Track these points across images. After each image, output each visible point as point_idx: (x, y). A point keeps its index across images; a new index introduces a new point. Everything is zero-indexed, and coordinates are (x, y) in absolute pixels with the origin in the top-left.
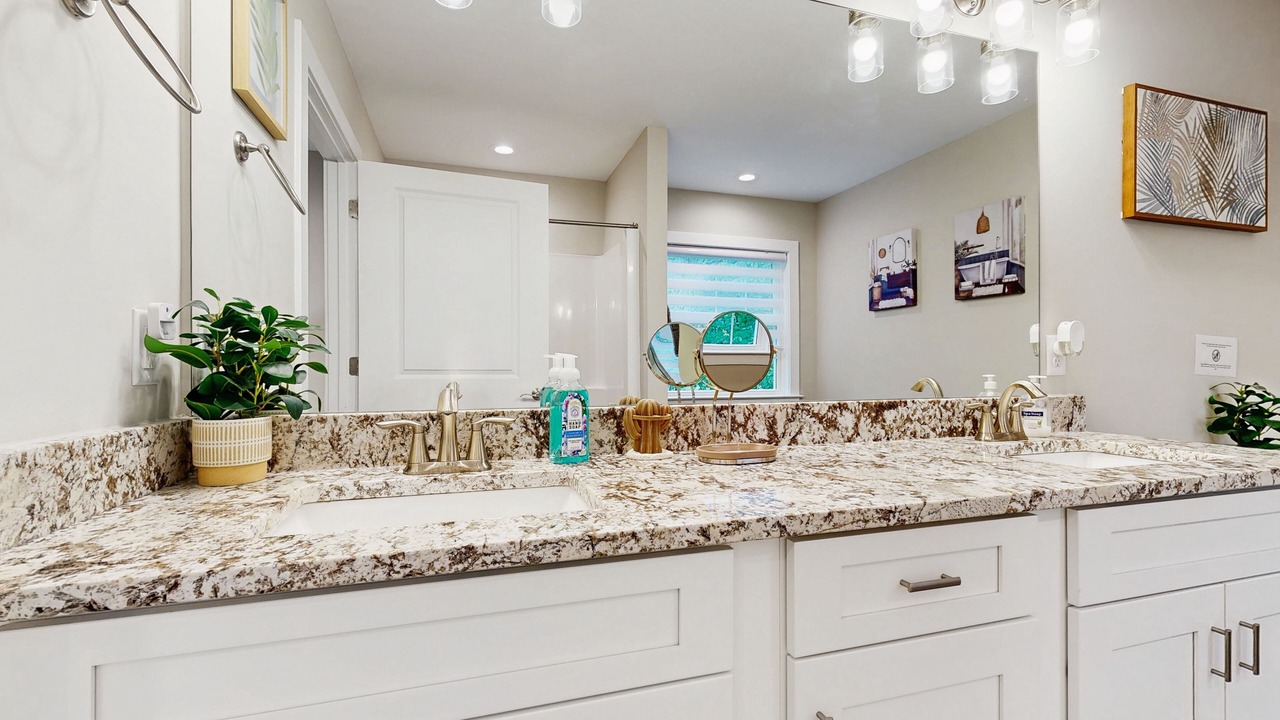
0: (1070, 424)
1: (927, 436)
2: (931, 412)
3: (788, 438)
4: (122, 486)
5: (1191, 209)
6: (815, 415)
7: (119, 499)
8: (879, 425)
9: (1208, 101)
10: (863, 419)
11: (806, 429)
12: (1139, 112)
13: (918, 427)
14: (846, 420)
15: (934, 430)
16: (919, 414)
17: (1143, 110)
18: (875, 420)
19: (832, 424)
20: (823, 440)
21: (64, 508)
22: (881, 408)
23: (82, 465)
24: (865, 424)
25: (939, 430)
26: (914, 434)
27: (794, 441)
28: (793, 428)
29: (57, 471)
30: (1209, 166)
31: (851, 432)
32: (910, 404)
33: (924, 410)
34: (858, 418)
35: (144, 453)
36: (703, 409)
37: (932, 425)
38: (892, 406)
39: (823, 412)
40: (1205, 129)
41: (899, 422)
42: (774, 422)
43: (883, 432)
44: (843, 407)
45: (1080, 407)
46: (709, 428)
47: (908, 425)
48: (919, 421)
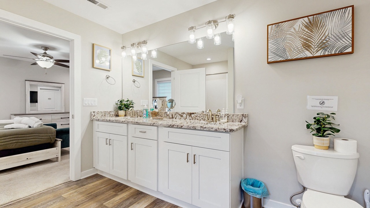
0: (241, 121)
1: (201, 120)
2: (202, 115)
3: (175, 118)
4: (111, 115)
5: (298, 55)
6: (179, 114)
7: (111, 116)
8: (191, 117)
9: (308, 16)
10: (187, 116)
11: (178, 116)
12: (269, 32)
13: (199, 118)
14: (185, 116)
15: (202, 119)
16: (199, 115)
17: (271, 32)
18: (190, 116)
19: (182, 116)
20: (181, 119)
21: (105, 116)
22: (191, 114)
23: (107, 113)
24: (188, 117)
25: (203, 119)
26: (198, 119)
27: (176, 118)
28: (176, 116)
29: (104, 113)
30: (309, 39)
31: (185, 118)
32: (197, 113)
33: (200, 115)
34: (187, 115)
35: (114, 113)
36: (163, 112)
37: (202, 118)
38: (193, 113)
39: (180, 114)
40: (306, 27)
41: (195, 117)
42: (173, 115)
43: (191, 118)
44: (184, 113)
45: (245, 117)
46: (163, 115)
47: (196, 117)
48: (199, 117)
